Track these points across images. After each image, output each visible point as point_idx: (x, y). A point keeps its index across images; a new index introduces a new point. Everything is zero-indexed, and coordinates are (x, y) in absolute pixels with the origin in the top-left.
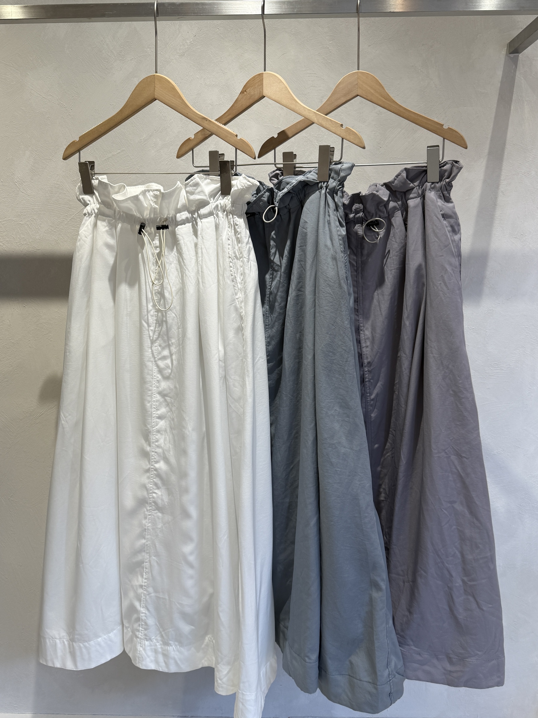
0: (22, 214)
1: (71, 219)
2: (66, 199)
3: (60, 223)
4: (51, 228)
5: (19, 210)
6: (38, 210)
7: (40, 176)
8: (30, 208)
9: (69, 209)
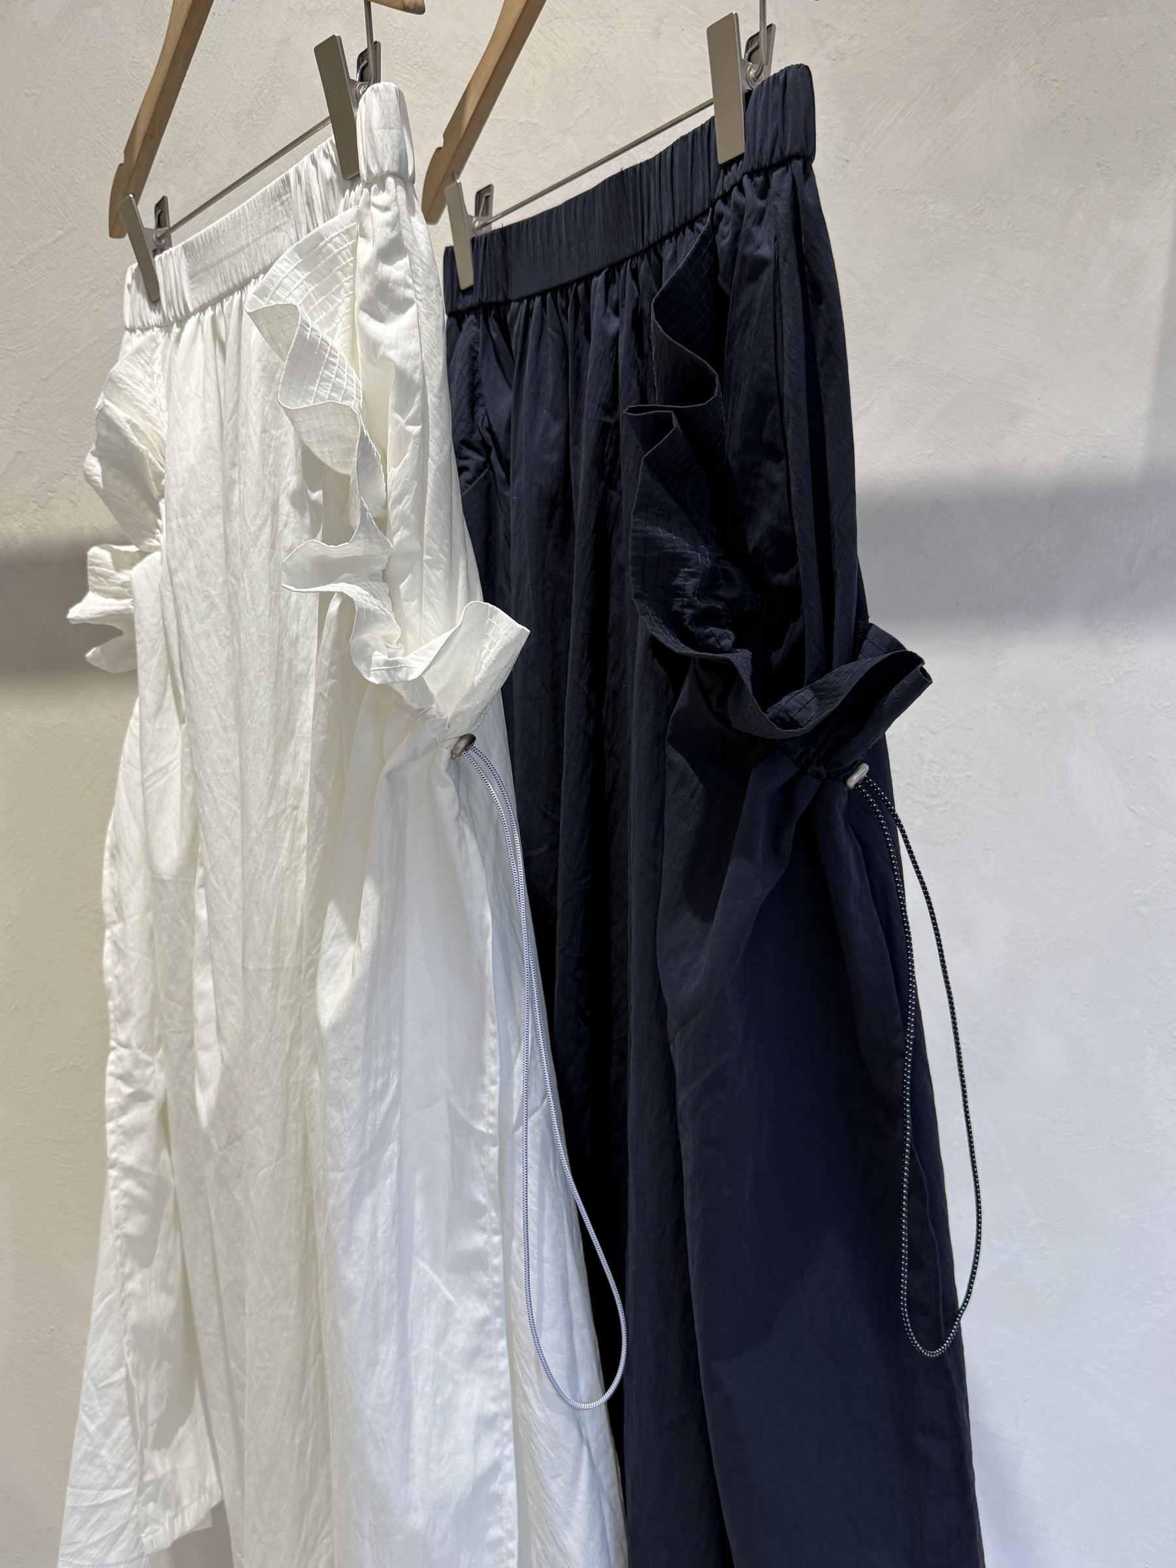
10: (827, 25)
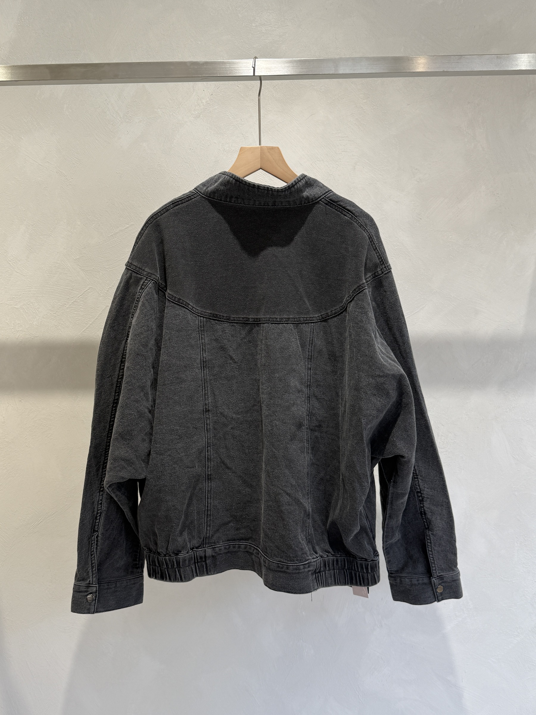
0: (17, 297)
1: (74, 302)
2: (67, 280)
3: (60, 307)
4: (50, 312)
5: (14, 292)
6: (36, 292)
7: (37, 253)
8: (26, 290)
9: (70, 291)
10: (416, 169)
